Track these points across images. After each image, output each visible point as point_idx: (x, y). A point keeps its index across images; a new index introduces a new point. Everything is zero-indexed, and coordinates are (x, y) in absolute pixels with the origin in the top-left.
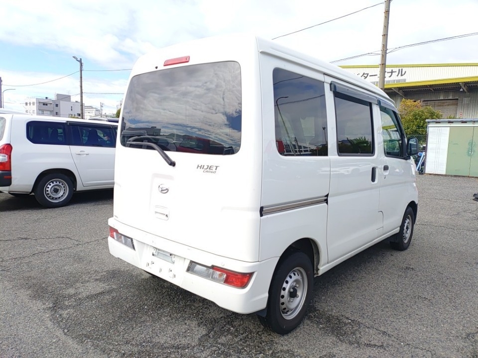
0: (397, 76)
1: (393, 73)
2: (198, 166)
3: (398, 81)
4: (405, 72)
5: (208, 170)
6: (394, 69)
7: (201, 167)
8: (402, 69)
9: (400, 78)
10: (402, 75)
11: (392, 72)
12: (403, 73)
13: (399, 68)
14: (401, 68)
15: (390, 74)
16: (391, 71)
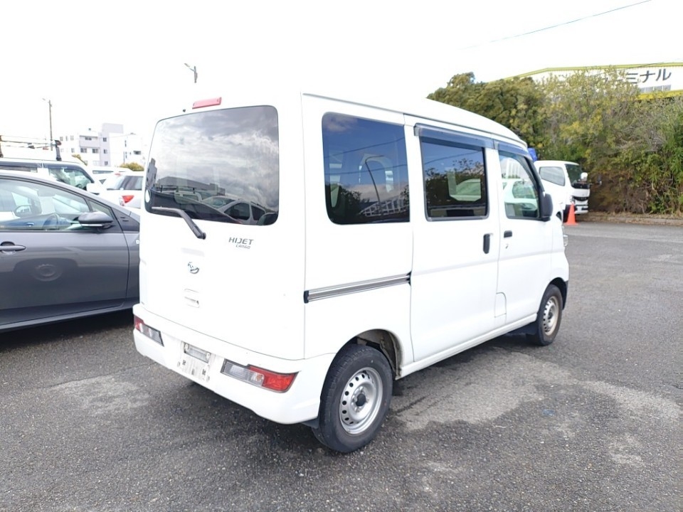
0: (657, 80)
1: (650, 76)
2: (230, 239)
3: (659, 89)
4: (670, 74)
5: (241, 244)
6: (651, 70)
7: (234, 240)
8: (664, 70)
9: (661, 83)
10: (664, 79)
11: (648, 75)
12: (667, 75)
13: (660, 68)
14: (662, 69)
15: (645, 77)
16: (646, 73)
